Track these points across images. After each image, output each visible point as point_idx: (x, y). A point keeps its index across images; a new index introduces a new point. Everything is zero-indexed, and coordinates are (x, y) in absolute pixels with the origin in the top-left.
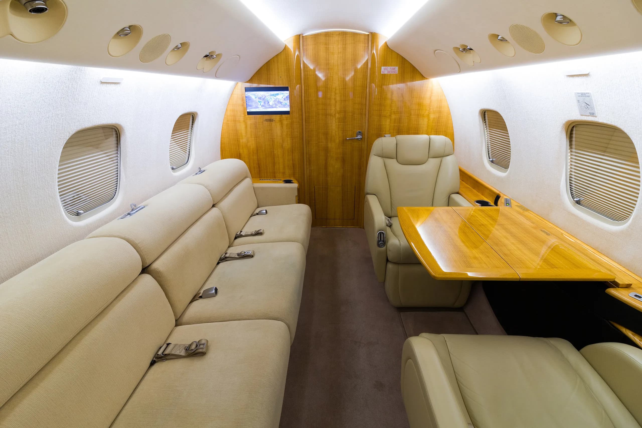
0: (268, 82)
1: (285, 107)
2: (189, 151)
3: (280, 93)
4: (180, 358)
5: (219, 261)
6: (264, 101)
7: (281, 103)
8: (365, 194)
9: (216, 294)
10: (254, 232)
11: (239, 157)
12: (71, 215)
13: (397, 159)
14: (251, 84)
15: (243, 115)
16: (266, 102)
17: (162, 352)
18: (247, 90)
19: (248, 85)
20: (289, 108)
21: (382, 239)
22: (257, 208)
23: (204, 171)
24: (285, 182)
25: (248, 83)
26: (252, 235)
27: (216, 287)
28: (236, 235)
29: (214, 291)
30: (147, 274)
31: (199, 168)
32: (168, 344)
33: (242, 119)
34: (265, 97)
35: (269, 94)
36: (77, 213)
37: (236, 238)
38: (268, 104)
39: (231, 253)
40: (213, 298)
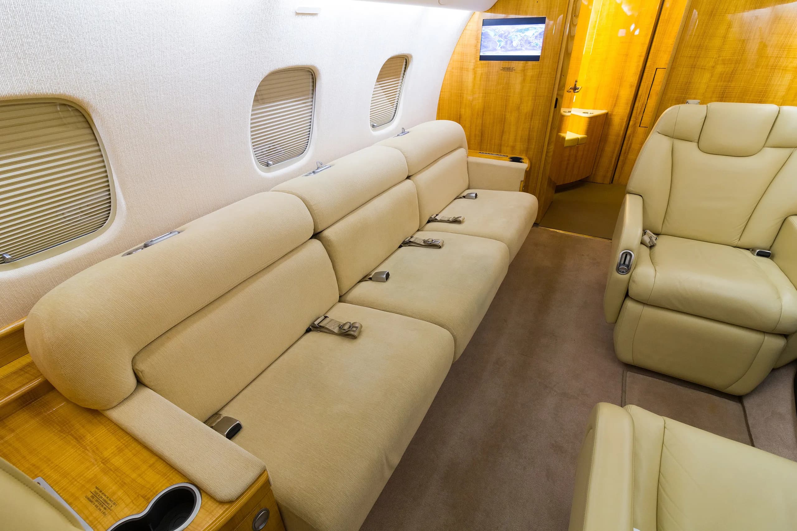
0: (517, 12)
1: (534, 49)
2: (397, 106)
3: (532, 27)
4: (332, 334)
5: (402, 243)
6: (506, 40)
7: (530, 43)
8: (626, 193)
9: (386, 280)
10: (452, 218)
11: (458, 119)
12: (261, 165)
13: (698, 143)
14: (493, 14)
15: (473, 61)
16: (509, 42)
17: (319, 322)
18: (486, 23)
19: (489, 16)
20: (540, 51)
21: (627, 262)
22: (468, 189)
23: (409, 132)
24: (512, 160)
25: (488, 12)
26: (449, 222)
27: (388, 272)
28: (430, 218)
29: (385, 276)
30: (318, 239)
31: (403, 128)
32: (326, 317)
33: (471, 66)
34: (509, 33)
35: (514, 29)
36: (267, 164)
37: (429, 222)
38: (510, 44)
39: (417, 238)
40: (382, 283)
